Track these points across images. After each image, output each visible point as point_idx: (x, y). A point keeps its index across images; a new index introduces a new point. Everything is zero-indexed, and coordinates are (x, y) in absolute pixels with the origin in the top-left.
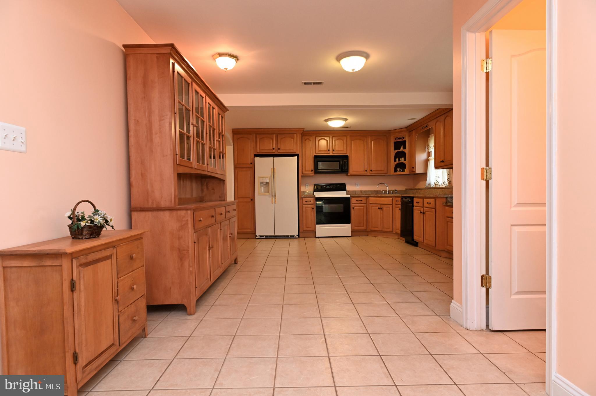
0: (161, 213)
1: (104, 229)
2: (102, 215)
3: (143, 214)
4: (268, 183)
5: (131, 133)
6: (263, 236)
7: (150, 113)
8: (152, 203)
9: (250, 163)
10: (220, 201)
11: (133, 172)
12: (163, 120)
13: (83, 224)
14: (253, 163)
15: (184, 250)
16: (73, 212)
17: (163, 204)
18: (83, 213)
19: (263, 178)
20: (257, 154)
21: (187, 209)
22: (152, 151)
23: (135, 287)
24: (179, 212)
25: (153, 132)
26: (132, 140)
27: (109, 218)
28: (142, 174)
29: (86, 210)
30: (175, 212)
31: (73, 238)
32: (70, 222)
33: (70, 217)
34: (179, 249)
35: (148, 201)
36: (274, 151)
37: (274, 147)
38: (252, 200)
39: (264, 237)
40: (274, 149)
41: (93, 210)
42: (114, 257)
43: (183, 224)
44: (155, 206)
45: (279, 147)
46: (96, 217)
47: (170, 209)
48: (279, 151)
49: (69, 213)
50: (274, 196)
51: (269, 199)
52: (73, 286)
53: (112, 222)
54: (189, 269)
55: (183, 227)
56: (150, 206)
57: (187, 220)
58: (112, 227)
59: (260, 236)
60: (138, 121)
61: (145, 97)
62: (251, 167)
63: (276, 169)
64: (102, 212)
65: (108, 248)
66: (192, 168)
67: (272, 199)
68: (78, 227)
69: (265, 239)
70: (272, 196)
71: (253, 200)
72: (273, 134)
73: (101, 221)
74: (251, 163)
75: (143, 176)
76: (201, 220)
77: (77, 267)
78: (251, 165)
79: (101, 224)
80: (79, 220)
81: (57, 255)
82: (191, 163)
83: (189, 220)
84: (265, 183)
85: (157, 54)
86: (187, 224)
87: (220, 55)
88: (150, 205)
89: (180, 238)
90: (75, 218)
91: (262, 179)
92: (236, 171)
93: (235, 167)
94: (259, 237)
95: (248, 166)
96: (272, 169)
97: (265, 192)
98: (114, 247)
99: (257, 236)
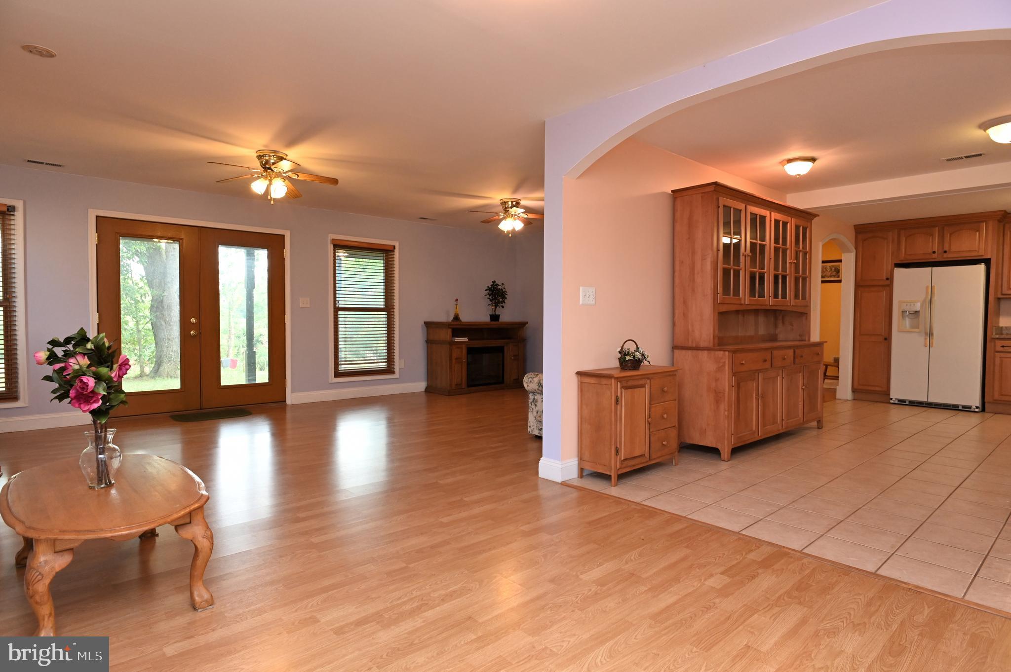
0: (700, 353)
1: (643, 364)
2: (641, 352)
3: (684, 352)
4: (919, 311)
5: (677, 274)
6: (904, 401)
7: (694, 253)
8: (692, 342)
9: (885, 278)
10: (799, 341)
11: (677, 312)
12: (705, 259)
13: (627, 358)
14: (890, 279)
15: (720, 393)
16: (622, 347)
17: (702, 345)
18: (629, 349)
19: (909, 304)
20: (900, 262)
21: (724, 351)
22: (693, 290)
23: (665, 416)
24: (717, 353)
25: (696, 272)
26: (677, 281)
27: (646, 354)
28: (684, 314)
29: (631, 347)
30: (713, 353)
31: (621, 368)
32: (619, 356)
33: (620, 352)
34: (715, 391)
35: (688, 340)
36: (935, 256)
37: (936, 249)
38: (886, 339)
39: (907, 403)
40: (934, 252)
41: (635, 347)
42: (647, 386)
43: (720, 366)
44: (694, 346)
45: (946, 248)
46: (637, 353)
47: (708, 349)
48: (945, 255)
49: (619, 349)
50: (931, 335)
51: (918, 340)
52: (617, 401)
53: (649, 358)
54: (724, 413)
55: (720, 369)
56: (690, 346)
57: (725, 362)
58: (649, 362)
59: (899, 400)
60: (682, 262)
61: (689, 238)
62: (888, 286)
63: (936, 287)
64: (641, 350)
65: (644, 378)
66: (741, 304)
67: (926, 339)
68: (624, 361)
69: (907, 407)
70: (926, 334)
71: (888, 339)
72: (935, 226)
73: (640, 357)
74: (887, 279)
75: (685, 316)
76: (742, 364)
77: (621, 388)
78: (888, 282)
79: (639, 359)
80: (626, 355)
81: (609, 377)
82: (740, 299)
83: (727, 362)
84: (912, 312)
85: (702, 193)
86: (724, 366)
87: (789, 161)
88: (690, 344)
89: (717, 380)
90: (623, 353)
91: (907, 305)
92: (859, 292)
93: (858, 286)
94: (896, 402)
95: (881, 283)
96: (927, 287)
97: (912, 327)
98: (648, 379)
99: (891, 399)
